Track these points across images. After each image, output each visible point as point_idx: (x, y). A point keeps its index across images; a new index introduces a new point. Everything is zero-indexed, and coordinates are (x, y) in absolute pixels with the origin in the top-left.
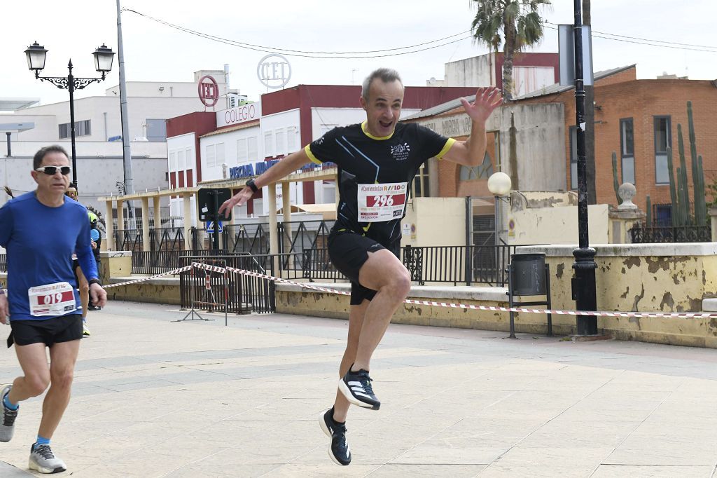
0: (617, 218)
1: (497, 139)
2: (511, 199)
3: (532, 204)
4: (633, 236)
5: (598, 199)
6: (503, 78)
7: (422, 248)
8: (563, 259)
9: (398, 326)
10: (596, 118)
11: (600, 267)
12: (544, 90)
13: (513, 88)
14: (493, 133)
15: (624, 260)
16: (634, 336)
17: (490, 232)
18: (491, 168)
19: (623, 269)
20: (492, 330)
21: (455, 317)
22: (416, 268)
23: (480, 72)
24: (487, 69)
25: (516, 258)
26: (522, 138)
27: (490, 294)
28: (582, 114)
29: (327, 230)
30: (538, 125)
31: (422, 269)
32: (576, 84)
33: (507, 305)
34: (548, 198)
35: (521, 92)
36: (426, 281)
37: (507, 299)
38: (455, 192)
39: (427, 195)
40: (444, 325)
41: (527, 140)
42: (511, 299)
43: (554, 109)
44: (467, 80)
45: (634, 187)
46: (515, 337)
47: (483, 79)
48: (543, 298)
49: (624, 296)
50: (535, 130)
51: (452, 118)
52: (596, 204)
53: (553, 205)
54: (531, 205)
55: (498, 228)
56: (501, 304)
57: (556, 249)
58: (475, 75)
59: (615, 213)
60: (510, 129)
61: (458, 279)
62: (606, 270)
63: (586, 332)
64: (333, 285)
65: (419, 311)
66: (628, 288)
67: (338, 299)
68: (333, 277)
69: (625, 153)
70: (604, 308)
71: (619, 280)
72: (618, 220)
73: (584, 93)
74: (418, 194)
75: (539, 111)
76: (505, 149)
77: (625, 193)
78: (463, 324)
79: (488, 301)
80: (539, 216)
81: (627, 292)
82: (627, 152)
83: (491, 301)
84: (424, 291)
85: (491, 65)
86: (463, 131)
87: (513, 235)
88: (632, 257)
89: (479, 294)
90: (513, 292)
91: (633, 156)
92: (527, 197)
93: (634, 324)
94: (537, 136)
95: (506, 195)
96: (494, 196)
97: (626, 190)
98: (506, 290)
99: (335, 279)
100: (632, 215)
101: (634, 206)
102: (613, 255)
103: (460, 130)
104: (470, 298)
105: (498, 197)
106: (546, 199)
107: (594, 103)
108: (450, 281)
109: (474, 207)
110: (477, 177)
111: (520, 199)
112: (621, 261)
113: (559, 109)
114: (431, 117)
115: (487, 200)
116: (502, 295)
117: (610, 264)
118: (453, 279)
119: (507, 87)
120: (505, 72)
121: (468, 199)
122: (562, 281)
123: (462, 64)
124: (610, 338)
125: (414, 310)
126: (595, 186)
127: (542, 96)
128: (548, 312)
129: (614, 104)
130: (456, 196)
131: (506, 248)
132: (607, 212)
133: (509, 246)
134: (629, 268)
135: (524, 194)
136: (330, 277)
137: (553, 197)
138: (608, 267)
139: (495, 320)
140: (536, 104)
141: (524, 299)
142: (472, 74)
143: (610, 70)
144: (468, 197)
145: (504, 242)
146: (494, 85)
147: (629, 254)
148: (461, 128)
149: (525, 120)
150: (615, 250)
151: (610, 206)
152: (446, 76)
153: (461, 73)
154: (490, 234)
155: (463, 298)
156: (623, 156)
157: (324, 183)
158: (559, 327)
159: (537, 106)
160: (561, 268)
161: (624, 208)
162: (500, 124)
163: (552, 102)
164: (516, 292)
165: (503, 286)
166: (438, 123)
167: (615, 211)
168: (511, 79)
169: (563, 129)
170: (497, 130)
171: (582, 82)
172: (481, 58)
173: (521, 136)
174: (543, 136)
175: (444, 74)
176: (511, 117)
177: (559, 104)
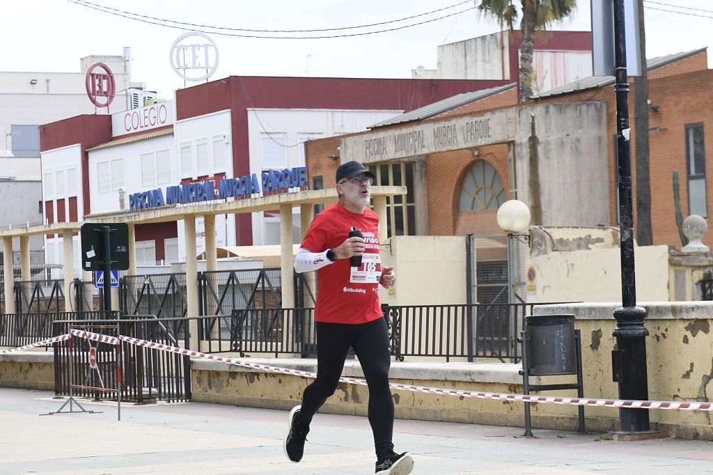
0: (680, 265)
1: (511, 154)
2: (530, 237)
3: (561, 245)
4: (704, 290)
5: (655, 238)
6: (520, 67)
7: (400, 308)
8: (600, 323)
10: (652, 123)
11: (652, 334)
12: (578, 84)
13: (533, 81)
14: (506, 145)
15: (687, 324)
16: (701, 433)
17: (502, 285)
18: (503, 195)
19: (686, 337)
20: (500, 425)
21: (449, 406)
22: (393, 337)
23: (487, 58)
24: (498, 53)
25: (534, 322)
26: (547, 152)
27: (497, 373)
28: (626, 116)
29: (269, 283)
30: (569, 132)
31: (400, 338)
32: (616, 74)
33: (521, 389)
34: (583, 237)
35: (545, 85)
36: (406, 354)
37: (520, 380)
38: (452, 229)
39: (412, 232)
40: (432, 418)
41: (553, 154)
42: (526, 380)
43: (592, 111)
44: (468, 70)
45: (704, 221)
46: (532, 435)
47: (493, 67)
48: (571, 379)
49: (687, 375)
50: (565, 140)
51: (447, 124)
52: (652, 244)
53: (590, 246)
54: (559, 247)
55: (512, 281)
56: (513, 388)
57: (591, 309)
58: (480, 63)
59: (677, 258)
60: (530, 138)
61: (451, 353)
62: (662, 338)
63: (633, 428)
64: (274, 361)
66: (692, 365)
67: (280, 382)
68: (274, 350)
69: (693, 172)
70: (659, 392)
71: (679, 353)
72: (682, 268)
73: (627, 87)
74: (400, 231)
75: (570, 113)
76: (523, 167)
77: (691, 229)
78: (459, 416)
79: (494, 383)
80: (570, 262)
81: (691, 370)
82: (696, 171)
83: (499, 384)
84: (403, 369)
85: (503, 48)
86: (463, 142)
87: (533, 290)
88: (697, 320)
89: (481, 373)
90: (529, 371)
91: (704, 177)
92: (552, 235)
93: (703, 416)
94: (568, 148)
95: (523, 232)
96: (506, 234)
97: (694, 225)
98: (519, 367)
99: (277, 352)
100: (702, 261)
101: (705, 248)
102: (671, 317)
103: (459, 140)
104: (468, 379)
105: (511, 235)
106: (580, 239)
107: (649, 102)
108: (441, 355)
109: (477, 249)
110: (483, 208)
111: (543, 238)
112: (682, 325)
113: (599, 110)
114: (418, 121)
115: (498, 239)
116: (514, 375)
117: (666, 330)
118: (444, 352)
119: (526, 79)
120: (523, 58)
121: (469, 238)
122: (599, 355)
123: (461, 47)
124: (668, 436)
126: (650, 220)
127: (575, 92)
128: (583, 402)
129: (677, 104)
130: (454, 235)
131: (520, 308)
132: (667, 256)
133: (524, 305)
134: (694, 336)
135: (549, 231)
136: (269, 350)
137: (590, 236)
138: (663, 335)
139: (504, 410)
140: (566, 103)
141: (545, 380)
142: (476, 61)
143: (671, 56)
144: (470, 235)
145: (520, 299)
146: (508, 77)
147: (694, 315)
148: (460, 138)
149: (550, 126)
150: (674, 310)
151: (670, 248)
152: (439, 63)
153: (461, 59)
154: (501, 288)
155: (459, 379)
156: (690, 178)
157: (265, 216)
158: (594, 420)
159: (567, 106)
160: (596, 336)
161: (689, 251)
162: (516, 131)
163: (588, 100)
164: (533, 370)
165: (516, 362)
166: (428, 130)
167: (678, 256)
168: (531, 68)
169: (605, 139)
170: (511, 140)
171: (625, 70)
172: (488, 37)
173: (544, 147)
174: (576, 148)
175: (437, 62)
176: (530, 121)
177: (599, 103)
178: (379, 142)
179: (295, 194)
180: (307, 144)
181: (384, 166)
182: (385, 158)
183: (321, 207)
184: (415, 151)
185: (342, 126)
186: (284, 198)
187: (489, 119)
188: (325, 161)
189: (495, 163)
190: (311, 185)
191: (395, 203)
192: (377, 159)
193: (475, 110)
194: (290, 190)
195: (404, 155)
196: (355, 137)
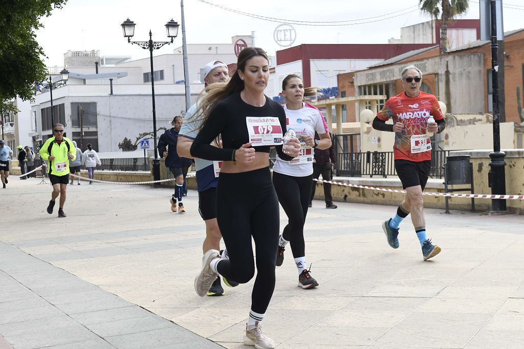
0: (520, 132)
1: (437, 79)
3: (461, 123)
5: (507, 119)
6: (441, 37)
7: (385, 153)
8: (482, 159)
9: (369, 206)
10: (506, 63)
11: (508, 164)
12: (470, 45)
13: (447, 44)
14: (434, 75)
20: (433, 208)
22: (381, 167)
23: (425, 34)
24: (429, 31)
25: (450, 159)
26: (454, 78)
27: (432, 183)
28: (496, 60)
30: (465, 68)
31: (385, 167)
32: (492, 39)
33: (444, 191)
34: (472, 118)
35: (453, 46)
36: (388, 175)
37: (443, 187)
41: (457, 79)
42: (446, 187)
43: (476, 58)
44: (416, 39)
46: (449, 213)
47: (428, 38)
48: (468, 186)
50: (463, 72)
52: (505, 122)
53: (475, 123)
55: (437, 140)
56: (440, 190)
57: (478, 153)
58: (421, 35)
59: (518, 128)
60: (446, 72)
62: (513, 166)
63: (498, 209)
65: (383, 195)
71: (521, 173)
72: (520, 133)
73: (497, 45)
75: (466, 59)
76: (442, 86)
79: (430, 188)
80: (466, 131)
83: (433, 188)
84: (386, 182)
85: (432, 28)
87: (447, 144)
90: (447, 182)
92: (457, 118)
94: (464, 76)
98: (443, 180)
102: (517, 156)
106: (471, 119)
107: (504, 53)
111: (452, 119)
112: (523, 161)
113: (480, 57)
114: (392, 64)
116: (440, 184)
117: (515, 163)
119: (444, 43)
120: (442, 33)
122: (482, 174)
123: (412, 28)
124: (515, 213)
125: (380, 195)
126: (504, 110)
127: (468, 49)
128: (472, 196)
129: (518, 53)
131: (443, 153)
132: (513, 128)
133: (445, 151)
135: (455, 116)
137: (475, 118)
138: (514, 165)
139: (435, 201)
141: (455, 187)
142: (419, 35)
143: (515, 30)
145: (441, 149)
146: (435, 42)
149: (456, 66)
150: (519, 153)
151: (515, 123)
152: (401, 36)
153: (412, 34)
158: (479, 206)
159: (464, 55)
160: (481, 166)
162: (439, 68)
163: (475, 52)
164: (449, 182)
165: (441, 178)
166: (396, 68)
167: (519, 127)
168: (446, 37)
169: (483, 71)
170: (437, 72)
171: (496, 38)
172: (425, 24)
173: (453, 76)
174: (468, 76)
175: (400, 35)
176: (446, 63)
177: (479, 54)
178: (372, 74)
179: (333, 100)
180: (339, 76)
181: (375, 86)
182: (375, 82)
183: (345, 106)
184: (390, 78)
185: (355, 67)
186: (328, 102)
187: (426, 63)
188: (347, 84)
189: (428, 84)
190: (340, 95)
191: (381, 103)
192: (372, 82)
193: (419, 58)
194: (331, 98)
195: (385, 80)
196: (361, 72)
